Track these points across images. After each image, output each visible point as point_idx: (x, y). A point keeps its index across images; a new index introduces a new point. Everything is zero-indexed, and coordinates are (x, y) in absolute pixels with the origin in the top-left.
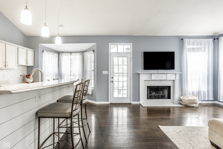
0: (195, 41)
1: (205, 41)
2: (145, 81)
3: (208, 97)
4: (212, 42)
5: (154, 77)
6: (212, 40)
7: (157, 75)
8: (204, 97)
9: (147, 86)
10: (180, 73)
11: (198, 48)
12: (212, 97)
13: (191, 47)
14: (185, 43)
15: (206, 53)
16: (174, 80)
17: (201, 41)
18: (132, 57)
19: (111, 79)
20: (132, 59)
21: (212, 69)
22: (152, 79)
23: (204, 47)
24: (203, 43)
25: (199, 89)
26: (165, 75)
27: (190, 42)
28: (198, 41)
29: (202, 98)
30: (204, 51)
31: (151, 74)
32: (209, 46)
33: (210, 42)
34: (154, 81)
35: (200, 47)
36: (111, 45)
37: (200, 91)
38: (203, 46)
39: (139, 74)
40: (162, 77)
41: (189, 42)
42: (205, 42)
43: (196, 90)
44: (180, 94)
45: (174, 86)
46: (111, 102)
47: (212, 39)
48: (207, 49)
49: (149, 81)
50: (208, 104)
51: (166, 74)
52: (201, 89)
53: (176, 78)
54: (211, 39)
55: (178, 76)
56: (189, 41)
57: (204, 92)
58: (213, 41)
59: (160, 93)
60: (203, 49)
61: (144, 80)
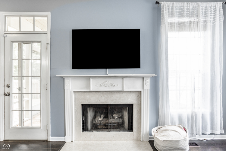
0: (185, 8)
1: (206, 7)
2: (77, 94)
3: (212, 128)
4: (222, 9)
5: (94, 85)
6: (221, 5)
7: (101, 81)
8: (204, 128)
9: (83, 105)
10: (154, 75)
11: (190, 23)
12: (221, 128)
13: (176, 20)
14: (163, 11)
15: (209, 32)
16: (141, 91)
17: (198, 6)
18: (49, 42)
19: (6, 88)
20: (49, 46)
21: (220, 67)
22: (91, 90)
23: (204, 19)
24: (202, 12)
25: (194, 110)
26: (120, 80)
27: (175, 8)
28: (191, 7)
29: (199, 130)
30: (205, 28)
31: (89, 78)
32: (214, 18)
33: (218, 9)
34: (97, 93)
35: (196, 19)
36: (6, 16)
37: (196, 115)
38: (202, 19)
39: (63, 78)
40: (113, 86)
41: (172, 9)
42: (206, 10)
43: (186, 113)
44: (154, 122)
45: (140, 105)
46: (6, 139)
47: (221, 3)
48: (209, 25)
49: (85, 94)
50: (213, 142)
51: (123, 77)
52: (196, 110)
53: (145, 88)
54: (219, 3)
55: (148, 82)
56: (173, 7)
57: (202, 115)
58: (223, 6)
59: (113, 118)
60: (201, 24)
61: (74, 92)
